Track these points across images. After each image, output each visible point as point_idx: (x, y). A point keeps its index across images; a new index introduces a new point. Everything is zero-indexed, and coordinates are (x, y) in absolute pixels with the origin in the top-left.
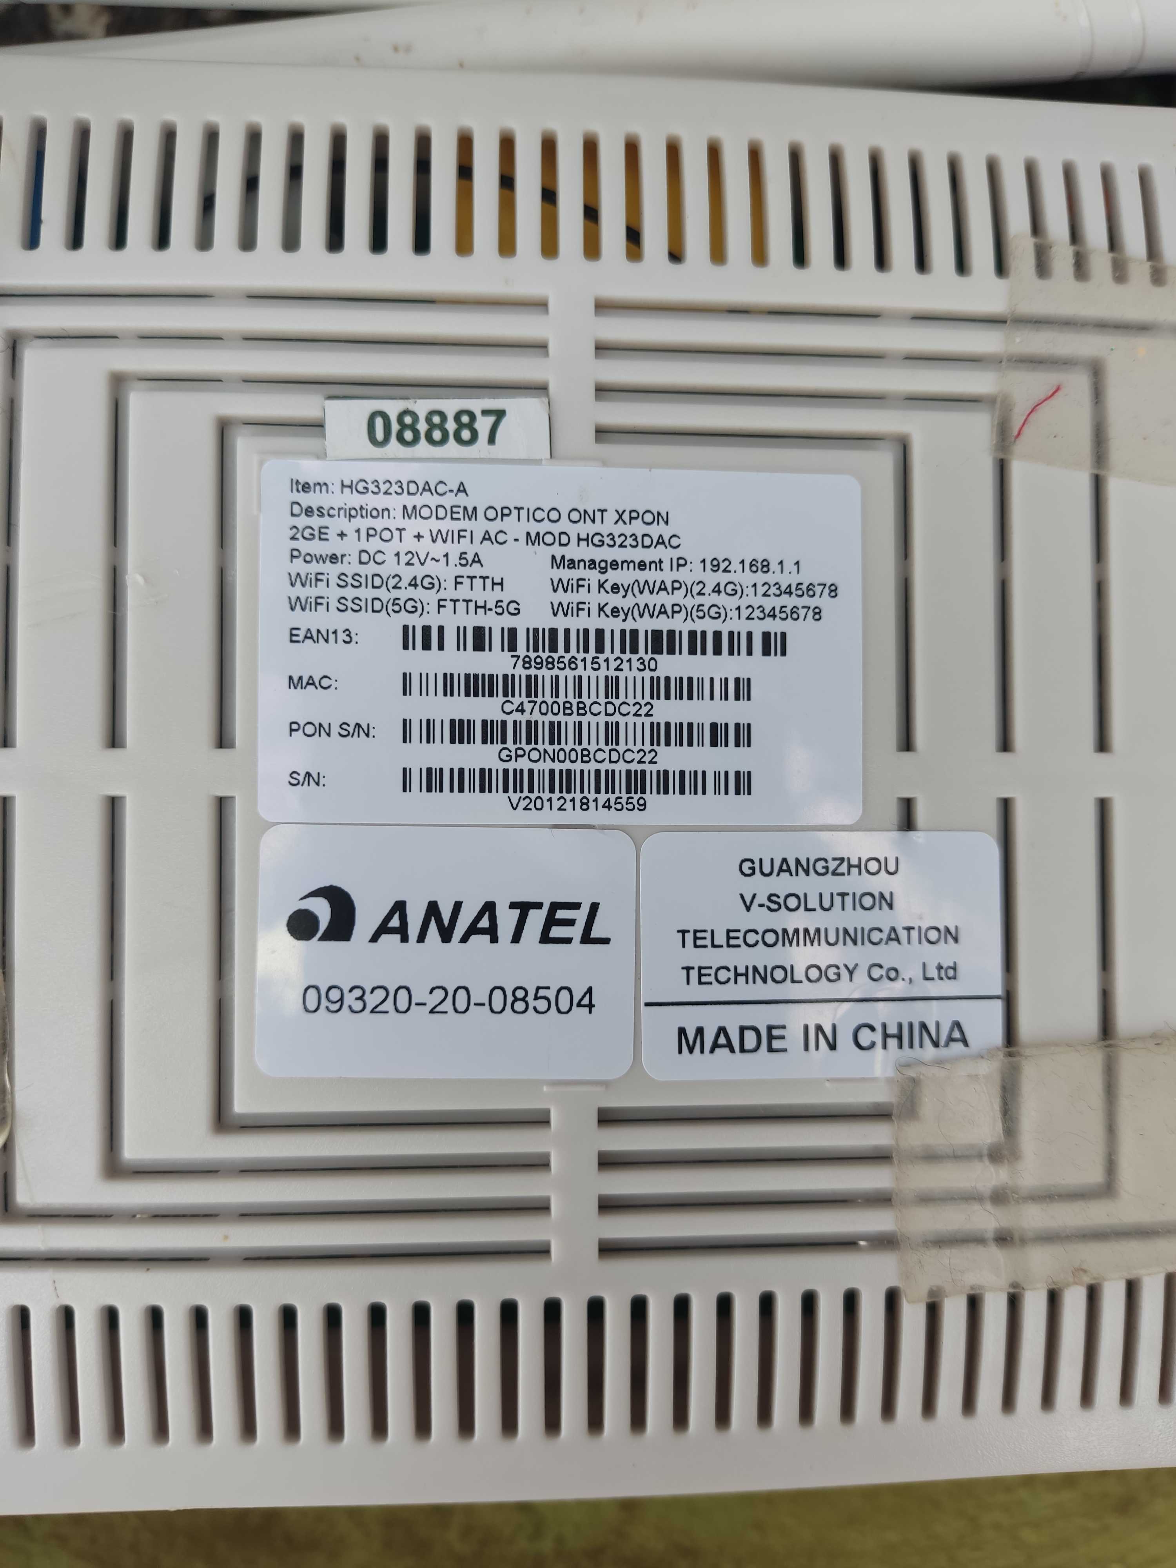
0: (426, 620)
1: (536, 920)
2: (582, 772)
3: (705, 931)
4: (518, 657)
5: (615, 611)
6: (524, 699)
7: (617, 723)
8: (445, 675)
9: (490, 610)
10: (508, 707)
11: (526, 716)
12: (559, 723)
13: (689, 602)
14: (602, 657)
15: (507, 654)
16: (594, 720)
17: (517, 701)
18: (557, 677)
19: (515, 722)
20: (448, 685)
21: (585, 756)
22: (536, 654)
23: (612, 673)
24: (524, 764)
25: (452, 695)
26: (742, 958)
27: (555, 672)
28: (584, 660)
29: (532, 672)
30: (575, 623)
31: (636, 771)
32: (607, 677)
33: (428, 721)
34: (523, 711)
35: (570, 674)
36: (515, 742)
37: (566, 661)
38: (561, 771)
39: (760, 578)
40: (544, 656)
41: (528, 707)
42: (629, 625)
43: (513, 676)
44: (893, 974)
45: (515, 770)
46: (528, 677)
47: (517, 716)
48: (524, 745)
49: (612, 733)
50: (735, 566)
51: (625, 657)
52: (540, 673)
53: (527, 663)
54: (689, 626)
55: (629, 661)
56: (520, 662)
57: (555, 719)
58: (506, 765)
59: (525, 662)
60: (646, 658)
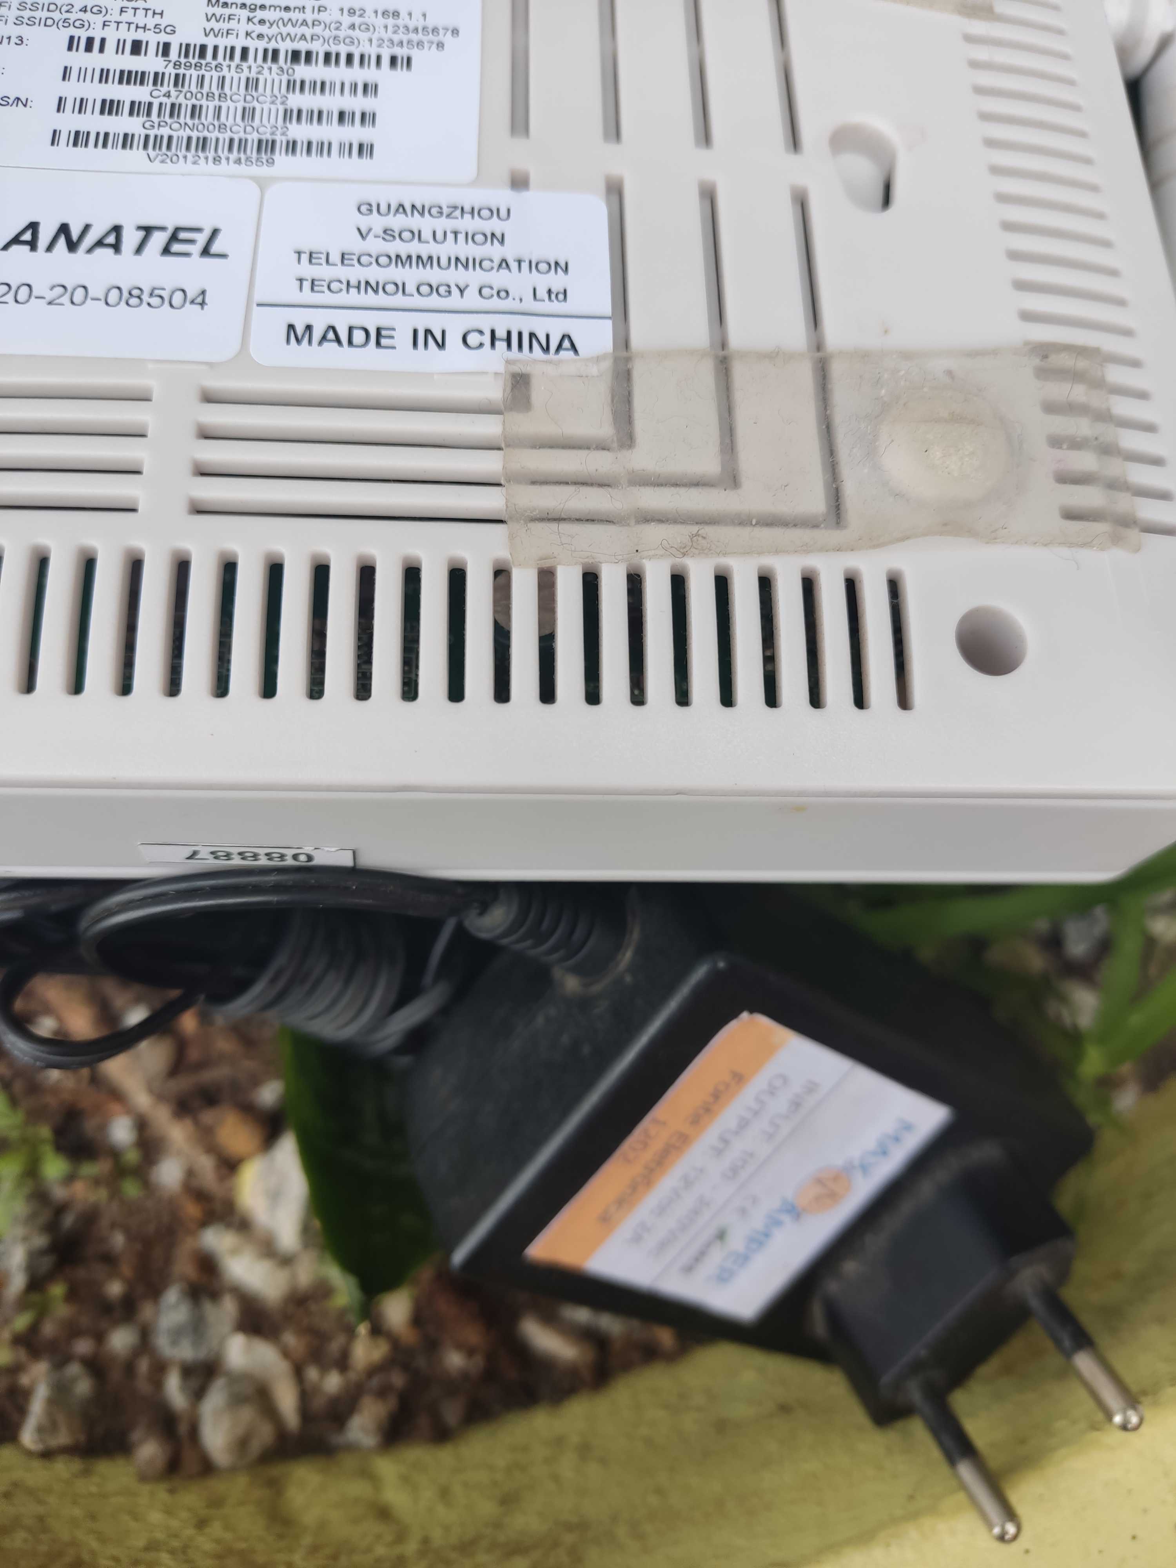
0: (90, 33)
1: (158, 240)
2: (217, 140)
3: (321, 253)
4: (170, 61)
5: (260, 36)
6: (171, 88)
7: (254, 109)
8: (102, 70)
9: (149, 30)
10: (155, 93)
11: (173, 99)
12: (201, 106)
13: (327, 33)
14: (245, 65)
15: (160, 59)
16: (232, 105)
17: (164, 89)
18: (203, 76)
19: (161, 104)
20: (104, 76)
21: (222, 128)
22: (186, 60)
23: (253, 75)
24: (165, 132)
25: (106, 82)
26: (355, 273)
27: (203, 72)
28: (229, 66)
29: (181, 71)
30: (222, 42)
31: (267, 141)
32: (248, 79)
33: (82, 100)
34: (169, 96)
35: (215, 75)
36: (159, 115)
37: (213, 66)
38: (198, 139)
39: (390, 22)
40: (193, 62)
41: (174, 93)
42: (272, 45)
43: (163, 74)
44: (503, 293)
45: (156, 137)
46: (177, 75)
47: (164, 100)
48: (167, 118)
49: (248, 114)
50: (369, 13)
51: (265, 66)
52: (188, 73)
53: (177, 65)
54: (326, 48)
55: (270, 69)
56: (172, 64)
57: (198, 103)
58: (148, 132)
59: (175, 64)
60: (285, 67)
